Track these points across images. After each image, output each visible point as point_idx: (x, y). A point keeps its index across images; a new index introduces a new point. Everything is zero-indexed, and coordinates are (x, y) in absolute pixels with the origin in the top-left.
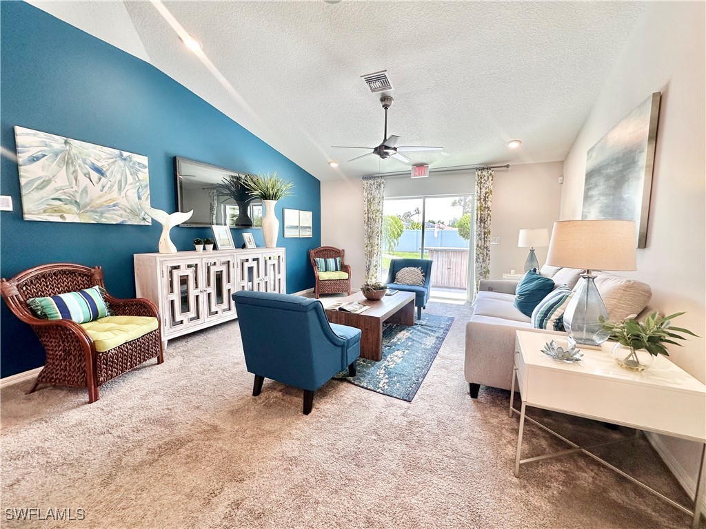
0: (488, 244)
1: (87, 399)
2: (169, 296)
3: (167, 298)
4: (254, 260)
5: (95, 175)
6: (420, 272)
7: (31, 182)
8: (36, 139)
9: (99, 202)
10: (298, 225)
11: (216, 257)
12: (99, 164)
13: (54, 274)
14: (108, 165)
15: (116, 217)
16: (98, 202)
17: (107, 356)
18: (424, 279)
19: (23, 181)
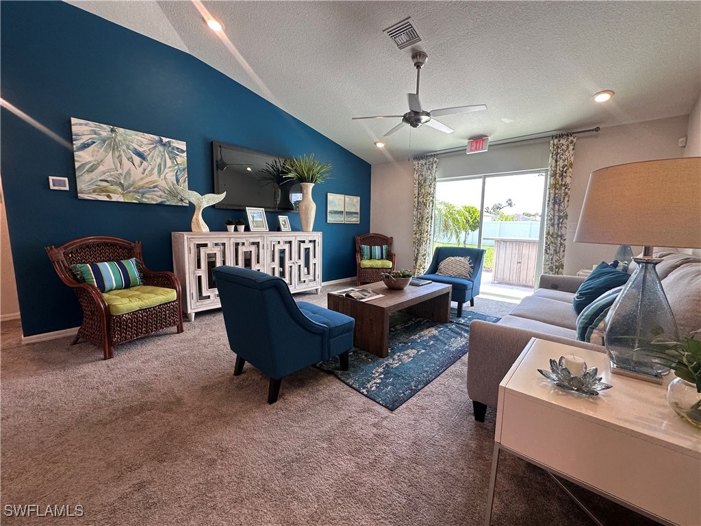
0: (563, 231)
1: (102, 356)
2: (196, 272)
3: (194, 273)
4: (286, 242)
5: (137, 159)
6: (467, 263)
7: (83, 165)
8: (88, 128)
9: (141, 183)
10: (343, 210)
11: (245, 238)
12: (141, 150)
13: (98, 245)
14: (149, 150)
15: (155, 198)
16: (139, 184)
17: (120, 319)
18: (472, 270)
19: (77, 165)
